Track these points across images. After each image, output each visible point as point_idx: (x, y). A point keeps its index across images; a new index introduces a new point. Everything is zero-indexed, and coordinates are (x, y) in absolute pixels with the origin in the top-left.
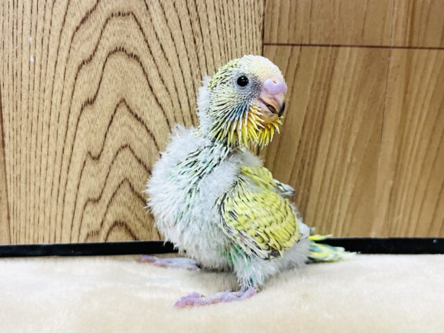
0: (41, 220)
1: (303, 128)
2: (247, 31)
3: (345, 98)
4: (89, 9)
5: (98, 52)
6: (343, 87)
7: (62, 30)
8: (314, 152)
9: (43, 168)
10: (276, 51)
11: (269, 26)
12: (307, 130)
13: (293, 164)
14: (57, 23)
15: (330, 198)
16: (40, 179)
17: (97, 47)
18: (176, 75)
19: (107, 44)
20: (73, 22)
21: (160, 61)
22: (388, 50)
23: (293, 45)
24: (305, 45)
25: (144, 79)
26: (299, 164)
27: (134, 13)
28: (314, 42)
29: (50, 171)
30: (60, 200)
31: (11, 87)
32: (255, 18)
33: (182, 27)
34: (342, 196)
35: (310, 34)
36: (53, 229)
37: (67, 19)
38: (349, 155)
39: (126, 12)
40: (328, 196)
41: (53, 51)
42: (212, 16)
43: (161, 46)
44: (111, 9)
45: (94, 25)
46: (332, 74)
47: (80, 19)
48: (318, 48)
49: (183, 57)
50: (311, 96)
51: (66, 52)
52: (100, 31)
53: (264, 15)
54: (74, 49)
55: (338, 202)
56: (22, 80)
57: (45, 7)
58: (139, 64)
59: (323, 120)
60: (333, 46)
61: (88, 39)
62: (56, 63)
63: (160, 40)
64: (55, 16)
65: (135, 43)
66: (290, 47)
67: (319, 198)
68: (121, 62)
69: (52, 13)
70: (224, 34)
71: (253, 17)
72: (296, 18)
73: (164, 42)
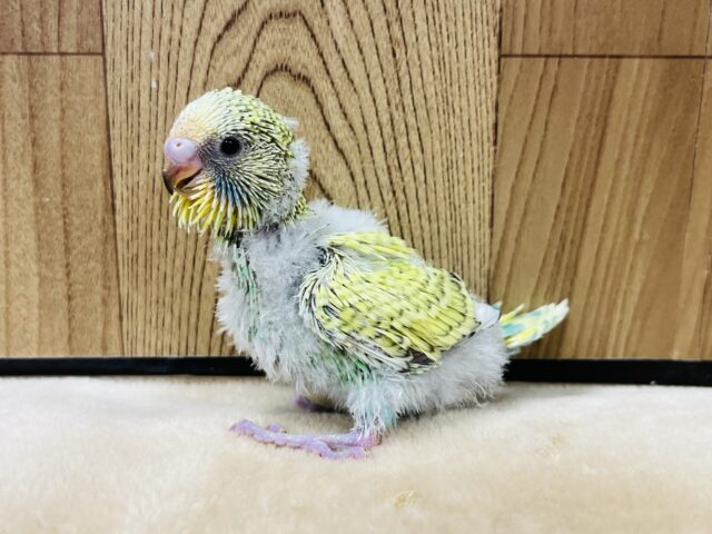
0: (168, 320)
1: (564, 186)
2: (475, 36)
3: (631, 138)
4: (237, 8)
5: (249, 72)
6: (628, 123)
7: (197, 41)
8: (580, 223)
9: (170, 246)
10: (521, 66)
11: (510, 27)
12: (569, 189)
13: (546, 243)
14: (190, 29)
15: (606, 297)
16: (166, 262)
17: (247, 65)
18: (365, 105)
19: (263, 60)
20: (213, 28)
21: (342, 84)
22: (702, 61)
23: (547, 56)
24: (566, 56)
26: (557, 241)
27: (303, 12)
28: (580, 52)
29: (180, 249)
30: (195, 293)
31: (124, 125)
32: (487, 16)
33: (375, 32)
34: (625, 294)
35: (574, 39)
36: (185, 335)
37: (204, 24)
38: (637, 228)
39: (291, 10)
40: (603, 293)
41: (184, 72)
42: (420, 14)
43: (343, 62)
44: (268, 7)
45: (244, 32)
46: (610, 101)
47: (223, 24)
48: (587, 61)
49: (376, 78)
50: (576, 135)
51: (203, 72)
52: (252, 41)
53: (501, 10)
54: (214, 68)
55: (620, 302)
56: (139, 116)
57: (173, 7)
58: (310, 90)
59: (596, 173)
60: (612, 57)
61: (235, 53)
62: (189, 89)
63: (342, 53)
64: (188, 20)
65: (305, 59)
66: (543, 60)
67: (589, 296)
68: (283, 87)
69: (183, 15)
70: (439, 40)
71: (485, 14)
72: (551, 13)
73: (347, 57)
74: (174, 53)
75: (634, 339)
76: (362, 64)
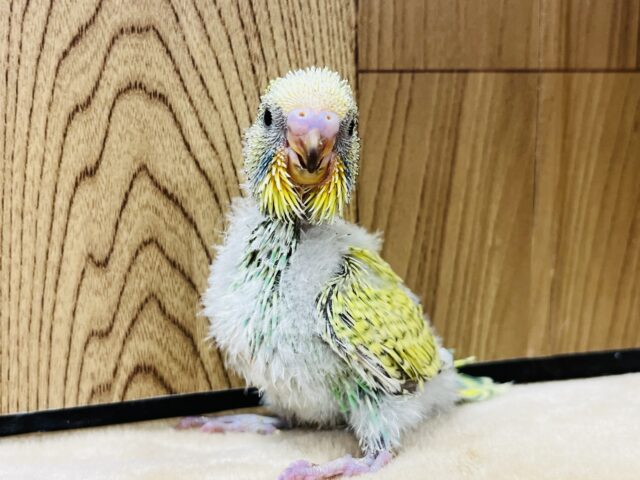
0: (13, 373)
1: (422, 197)
2: (332, 52)
3: (480, 148)
4: (84, 22)
5: (100, 91)
7: (39, 57)
8: (439, 233)
9: (14, 286)
10: (378, 82)
11: (365, 43)
12: (427, 200)
13: (409, 254)
14: (31, 46)
15: (466, 302)
16: (9, 305)
17: (97, 84)
18: (226, 123)
19: (115, 78)
20: (57, 43)
21: (201, 102)
22: (536, 75)
23: (401, 72)
24: (419, 71)
25: (176, 131)
26: (419, 252)
27: (156, 27)
28: (431, 66)
29: (26, 289)
30: (45, 338)
32: (343, 32)
33: (234, 47)
34: (483, 297)
35: (425, 55)
36: (34, 387)
37: (47, 39)
38: (490, 234)
39: (143, 25)
40: (463, 299)
41: (25, 91)
42: (278, 30)
43: (202, 79)
44: (119, 21)
45: (92, 48)
46: (459, 114)
47: (69, 39)
48: (437, 75)
49: (237, 95)
50: (431, 147)
51: (48, 92)
52: (102, 57)
53: (356, 26)
54: (60, 87)
55: (478, 307)
57: (10, 20)
58: (167, 108)
59: (450, 183)
60: (459, 71)
61: (83, 70)
62: (31, 110)
63: (200, 69)
64: (27, 34)
65: (160, 75)
66: (397, 75)
67: (450, 303)
68: (137, 106)
69: (22, 30)
70: (298, 56)
71: (341, 30)
72: (403, 30)
74: (12, 72)
75: (493, 342)
76: (221, 80)
